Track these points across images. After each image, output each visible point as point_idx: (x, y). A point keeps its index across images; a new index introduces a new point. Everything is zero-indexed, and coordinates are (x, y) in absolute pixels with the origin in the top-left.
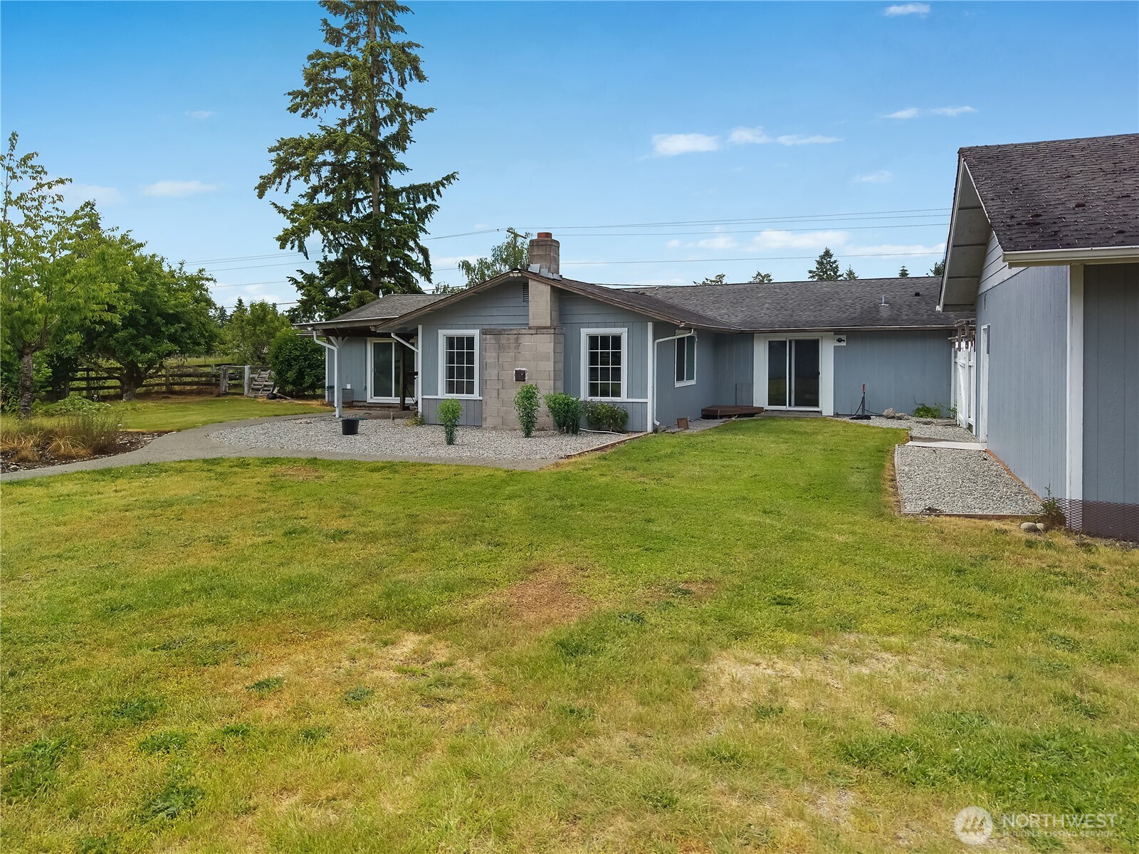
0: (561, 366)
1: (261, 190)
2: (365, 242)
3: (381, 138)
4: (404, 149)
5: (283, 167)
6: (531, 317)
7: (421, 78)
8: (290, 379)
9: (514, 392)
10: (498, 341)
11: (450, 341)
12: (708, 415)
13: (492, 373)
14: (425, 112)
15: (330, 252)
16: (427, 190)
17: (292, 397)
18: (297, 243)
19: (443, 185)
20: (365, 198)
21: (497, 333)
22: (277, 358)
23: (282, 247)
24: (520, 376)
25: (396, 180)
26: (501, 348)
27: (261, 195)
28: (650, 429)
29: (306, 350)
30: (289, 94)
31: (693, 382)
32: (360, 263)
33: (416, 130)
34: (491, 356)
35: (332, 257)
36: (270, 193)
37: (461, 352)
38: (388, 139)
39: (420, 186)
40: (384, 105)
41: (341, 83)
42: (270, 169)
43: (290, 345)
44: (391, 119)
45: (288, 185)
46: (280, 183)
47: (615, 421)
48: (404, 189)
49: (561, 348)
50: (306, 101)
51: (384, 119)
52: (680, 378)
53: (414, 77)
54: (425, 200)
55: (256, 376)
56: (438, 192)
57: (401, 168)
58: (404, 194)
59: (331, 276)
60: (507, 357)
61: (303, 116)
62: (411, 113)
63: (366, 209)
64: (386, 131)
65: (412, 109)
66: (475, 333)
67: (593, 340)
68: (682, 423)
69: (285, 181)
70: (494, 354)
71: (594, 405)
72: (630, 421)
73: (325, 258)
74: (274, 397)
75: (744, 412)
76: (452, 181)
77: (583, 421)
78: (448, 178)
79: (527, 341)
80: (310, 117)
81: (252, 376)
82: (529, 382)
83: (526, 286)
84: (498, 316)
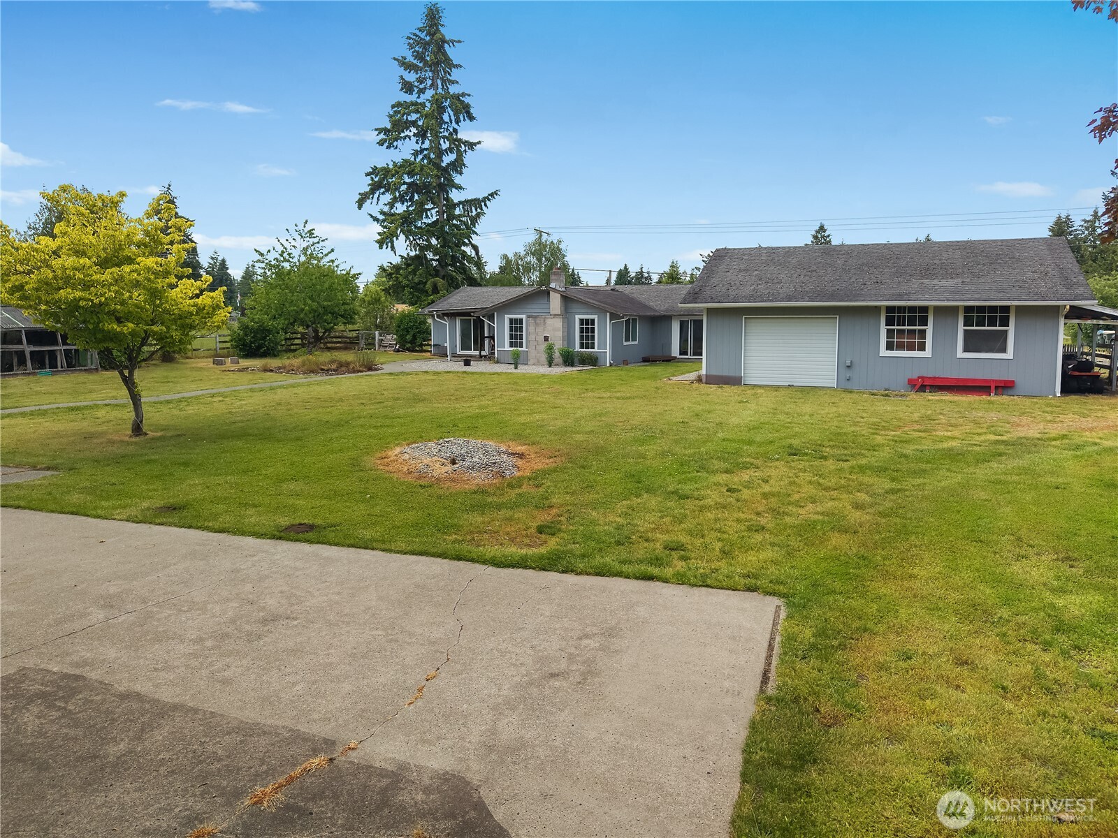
0: (566, 334)
1: (360, 204)
2: (434, 241)
3: (444, 165)
4: (461, 173)
5: (375, 187)
6: (551, 309)
7: (471, 118)
8: (408, 341)
9: (544, 346)
10: (535, 321)
11: (511, 320)
12: (646, 360)
13: (532, 337)
14: (475, 144)
15: (411, 250)
16: (477, 203)
17: (409, 351)
18: (390, 244)
19: (489, 200)
20: (432, 208)
21: (535, 317)
22: (399, 327)
23: (381, 247)
24: (546, 339)
25: (455, 196)
26: (537, 324)
27: (360, 207)
28: (608, 365)
29: (416, 322)
30: (376, 130)
31: (636, 343)
32: (430, 256)
33: (469, 158)
34: (532, 329)
35: (413, 254)
36: (367, 205)
37: (516, 326)
38: (448, 164)
39: (472, 200)
40: (446, 140)
41: (414, 123)
42: (367, 189)
43: (407, 319)
44: (450, 150)
45: (378, 199)
46: (372, 198)
47: (592, 361)
48: (460, 203)
49: (566, 325)
50: (390, 136)
51: (446, 150)
52: (627, 340)
53: (466, 118)
54: (476, 210)
55: (383, 338)
56: (486, 205)
57: (459, 187)
58: (461, 206)
59: (412, 267)
60: (540, 329)
61: (387, 148)
62: (465, 146)
63: (433, 216)
64: (448, 159)
65: (466, 143)
66: (524, 317)
67: (582, 321)
68: (626, 363)
69: (376, 196)
70: (533, 328)
71: (582, 353)
72: (599, 361)
73: (408, 255)
74: (398, 351)
75: (665, 359)
76: (495, 196)
77: (576, 360)
78: (492, 195)
79: (550, 321)
80: (392, 148)
81: (380, 338)
82: (550, 341)
83: (549, 293)
84: (535, 308)
